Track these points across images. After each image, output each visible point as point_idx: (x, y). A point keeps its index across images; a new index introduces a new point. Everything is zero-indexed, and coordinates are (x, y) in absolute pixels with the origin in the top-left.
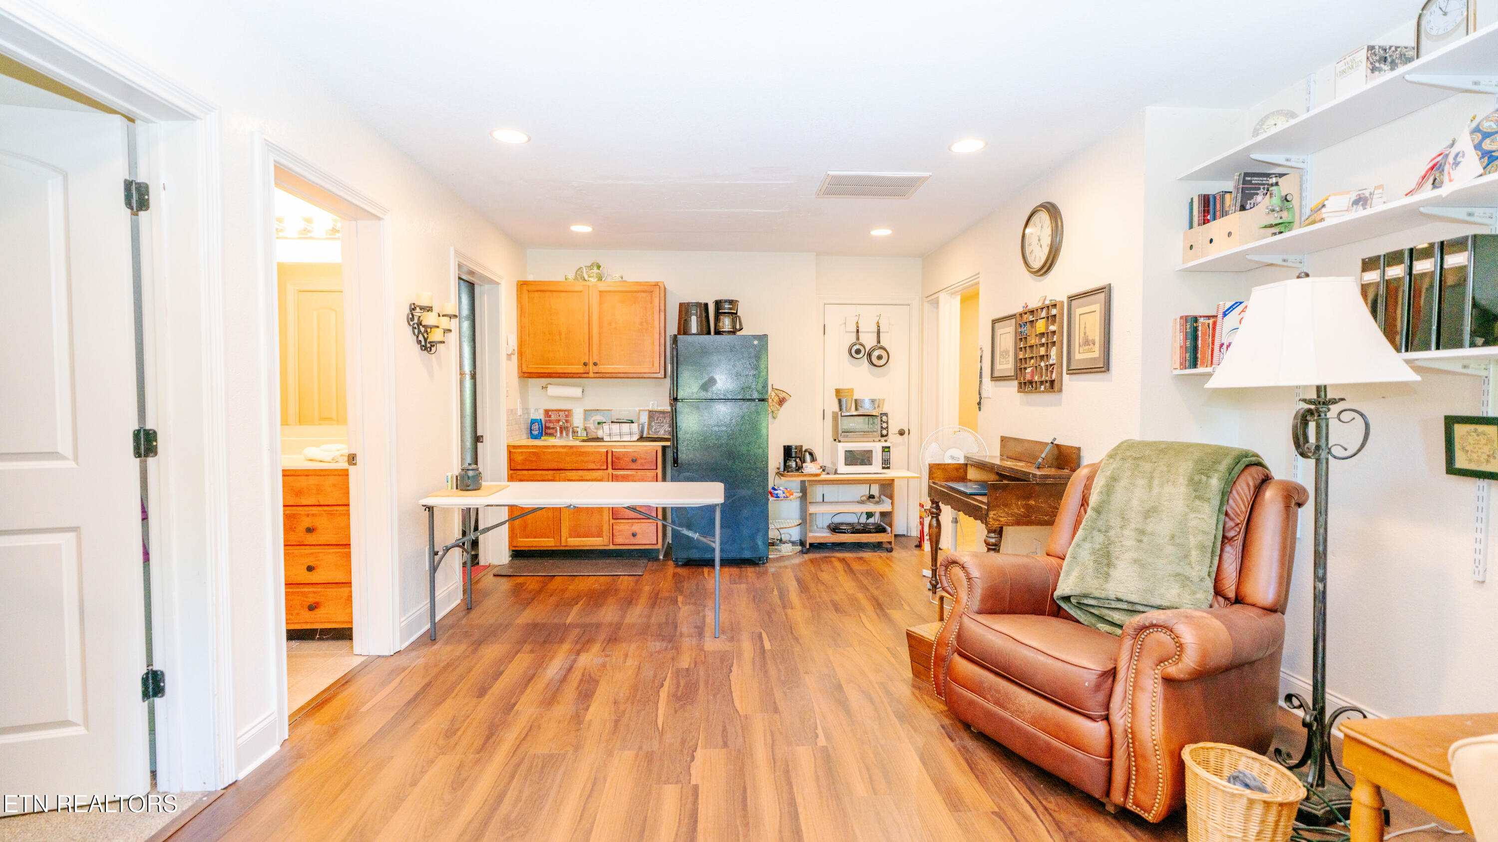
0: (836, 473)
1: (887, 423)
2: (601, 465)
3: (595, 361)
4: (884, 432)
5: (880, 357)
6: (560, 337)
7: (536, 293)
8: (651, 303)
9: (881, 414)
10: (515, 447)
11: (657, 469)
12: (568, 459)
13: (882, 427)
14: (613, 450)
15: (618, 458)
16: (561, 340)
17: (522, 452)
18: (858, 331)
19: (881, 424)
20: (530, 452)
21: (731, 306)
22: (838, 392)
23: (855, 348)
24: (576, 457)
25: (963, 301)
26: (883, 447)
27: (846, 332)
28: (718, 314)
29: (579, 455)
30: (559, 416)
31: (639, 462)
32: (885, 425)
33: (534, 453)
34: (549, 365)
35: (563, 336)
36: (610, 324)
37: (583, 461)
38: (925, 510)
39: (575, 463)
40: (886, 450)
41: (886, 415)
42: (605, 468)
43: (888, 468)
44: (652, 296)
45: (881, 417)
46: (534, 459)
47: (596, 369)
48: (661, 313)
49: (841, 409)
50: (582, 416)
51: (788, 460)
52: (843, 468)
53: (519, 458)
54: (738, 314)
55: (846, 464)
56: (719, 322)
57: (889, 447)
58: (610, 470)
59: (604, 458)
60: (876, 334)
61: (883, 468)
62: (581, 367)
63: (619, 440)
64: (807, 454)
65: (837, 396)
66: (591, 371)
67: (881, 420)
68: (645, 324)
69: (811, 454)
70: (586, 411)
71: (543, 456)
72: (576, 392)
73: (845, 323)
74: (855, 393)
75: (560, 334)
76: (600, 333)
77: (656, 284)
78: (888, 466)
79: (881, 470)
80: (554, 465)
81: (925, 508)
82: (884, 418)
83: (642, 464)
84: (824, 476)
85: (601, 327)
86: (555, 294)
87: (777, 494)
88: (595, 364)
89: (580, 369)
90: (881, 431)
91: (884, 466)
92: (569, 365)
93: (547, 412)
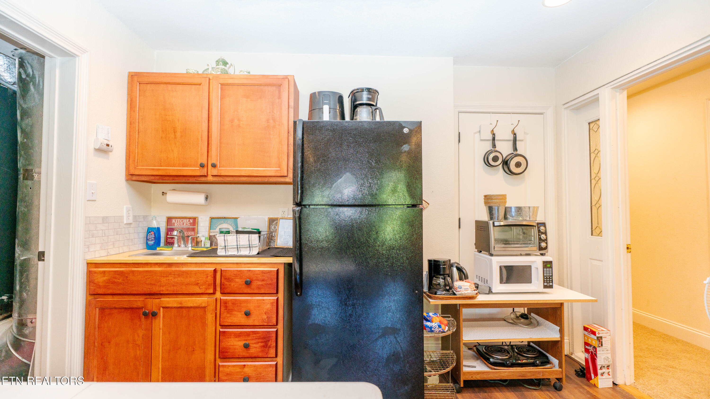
0: (490, 292)
1: (545, 233)
2: (206, 289)
3: (213, 162)
4: (543, 245)
5: (518, 165)
6: (175, 135)
7: (149, 85)
8: (279, 98)
9: (538, 224)
10: (97, 265)
11: (277, 293)
12: (164, 280)
13: (540, 239)
14: (222, 269)
15: (229, 280)
16: (175, 138)
17: (104, 272)
18: (494, 139)
19: (539, 235)
20: (115, 272)
21: (370, 97)
22: (487, 198)
23: (491, 156)
24: (175, 278)
25: (629, 97)
26: (544, 262)
27: (481, 140)
28: (354, 107)
29: (179, 276)
30: (183, 224)
31: (255, 284)
32: (543, 236)
33: (121, 273)
34: (161, 166)
35: (178, 134)
36: (232, 121)
37: (182, 284)
38: (598, 337)
39: (173, 285)
40: (547, 265)
41: (544, 224)
42: (211, 291)
43: (551, 287)
44: (280, 91)
45: (538, 228)
46: (120, 281)
47: (215, 172)
48: (290, 109)
49: (491, 218)
50: (207, 224)
51: (434, 276)
52: (497, 287)
53: (100, 279)
54: (378, 106)
55: (501, 282)
56: (356, 115)
57: (551, 262)
58: (218, 295)
59: (210, 279)
60: (511, 143)
61: (545, 287)
62: (198, 168)
63: (235, 253)
64: (455, 269)
65: (486, 203)
66: (209, 173)
67: (539, 231)
68: (271, 121)
69: (460, 269)
70: (212, 218)
71: (131, 277)
72: (200, 199)
73: (480, 132)
74: (507, 200)
75: (175, 132)
76: (221, 131)
77: (286, 77)
78: (551, 284)
79: (542, 289)
80: (146, 289)
81: (597, 335)
82: (542, 228)
83: (259, 288)
84: (482, 298)
85: (222, 123)
86: (170, 87)
87: (431, 328)
88: (214, 166)
89: (196, 170)
90: (539, 243)
91: (545, 284)
92: (183, 167)
93: (169, 220)
